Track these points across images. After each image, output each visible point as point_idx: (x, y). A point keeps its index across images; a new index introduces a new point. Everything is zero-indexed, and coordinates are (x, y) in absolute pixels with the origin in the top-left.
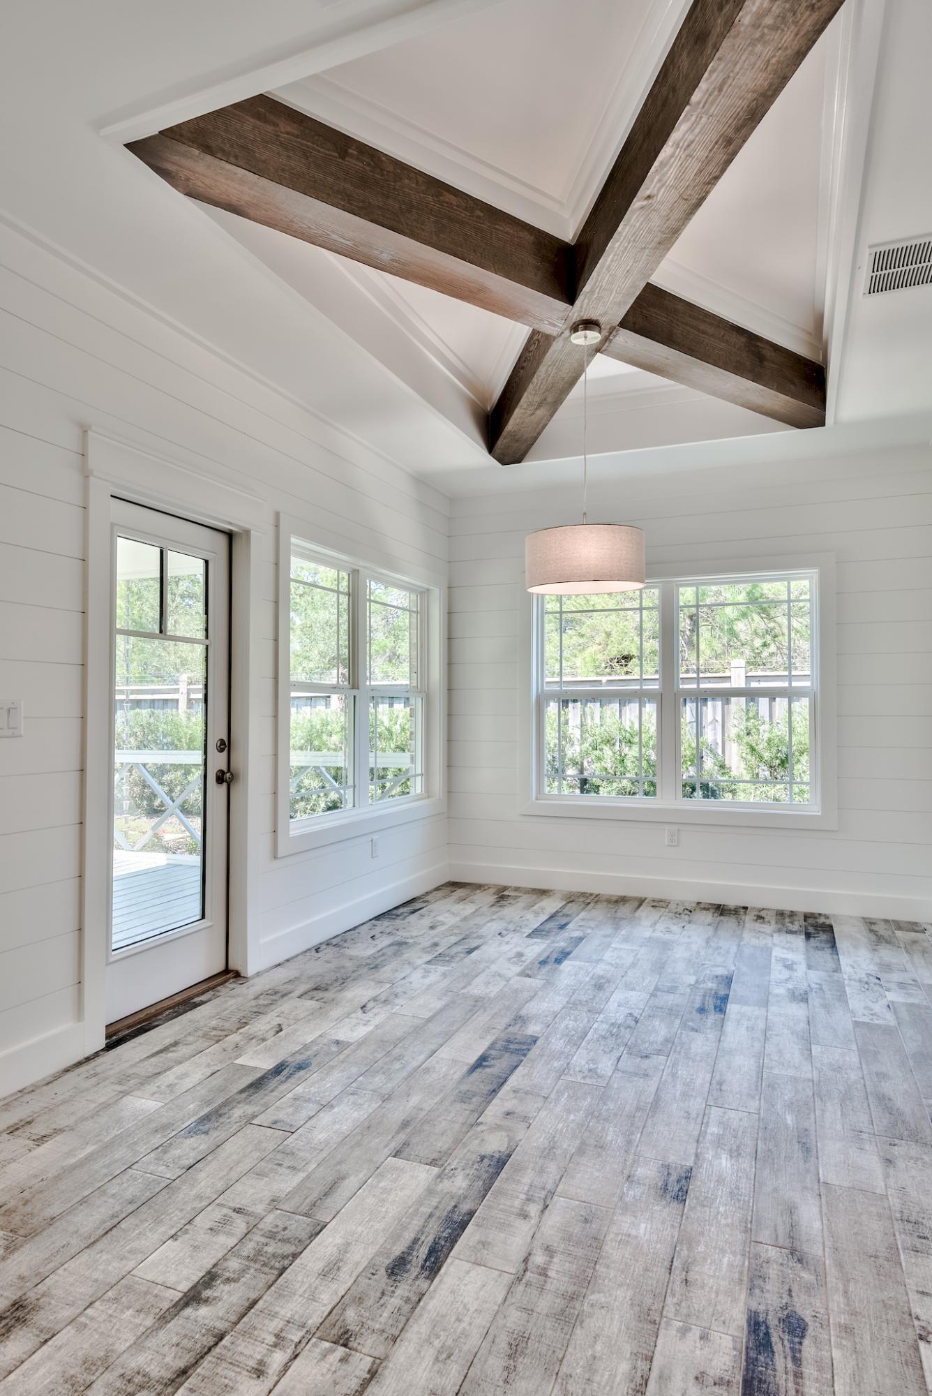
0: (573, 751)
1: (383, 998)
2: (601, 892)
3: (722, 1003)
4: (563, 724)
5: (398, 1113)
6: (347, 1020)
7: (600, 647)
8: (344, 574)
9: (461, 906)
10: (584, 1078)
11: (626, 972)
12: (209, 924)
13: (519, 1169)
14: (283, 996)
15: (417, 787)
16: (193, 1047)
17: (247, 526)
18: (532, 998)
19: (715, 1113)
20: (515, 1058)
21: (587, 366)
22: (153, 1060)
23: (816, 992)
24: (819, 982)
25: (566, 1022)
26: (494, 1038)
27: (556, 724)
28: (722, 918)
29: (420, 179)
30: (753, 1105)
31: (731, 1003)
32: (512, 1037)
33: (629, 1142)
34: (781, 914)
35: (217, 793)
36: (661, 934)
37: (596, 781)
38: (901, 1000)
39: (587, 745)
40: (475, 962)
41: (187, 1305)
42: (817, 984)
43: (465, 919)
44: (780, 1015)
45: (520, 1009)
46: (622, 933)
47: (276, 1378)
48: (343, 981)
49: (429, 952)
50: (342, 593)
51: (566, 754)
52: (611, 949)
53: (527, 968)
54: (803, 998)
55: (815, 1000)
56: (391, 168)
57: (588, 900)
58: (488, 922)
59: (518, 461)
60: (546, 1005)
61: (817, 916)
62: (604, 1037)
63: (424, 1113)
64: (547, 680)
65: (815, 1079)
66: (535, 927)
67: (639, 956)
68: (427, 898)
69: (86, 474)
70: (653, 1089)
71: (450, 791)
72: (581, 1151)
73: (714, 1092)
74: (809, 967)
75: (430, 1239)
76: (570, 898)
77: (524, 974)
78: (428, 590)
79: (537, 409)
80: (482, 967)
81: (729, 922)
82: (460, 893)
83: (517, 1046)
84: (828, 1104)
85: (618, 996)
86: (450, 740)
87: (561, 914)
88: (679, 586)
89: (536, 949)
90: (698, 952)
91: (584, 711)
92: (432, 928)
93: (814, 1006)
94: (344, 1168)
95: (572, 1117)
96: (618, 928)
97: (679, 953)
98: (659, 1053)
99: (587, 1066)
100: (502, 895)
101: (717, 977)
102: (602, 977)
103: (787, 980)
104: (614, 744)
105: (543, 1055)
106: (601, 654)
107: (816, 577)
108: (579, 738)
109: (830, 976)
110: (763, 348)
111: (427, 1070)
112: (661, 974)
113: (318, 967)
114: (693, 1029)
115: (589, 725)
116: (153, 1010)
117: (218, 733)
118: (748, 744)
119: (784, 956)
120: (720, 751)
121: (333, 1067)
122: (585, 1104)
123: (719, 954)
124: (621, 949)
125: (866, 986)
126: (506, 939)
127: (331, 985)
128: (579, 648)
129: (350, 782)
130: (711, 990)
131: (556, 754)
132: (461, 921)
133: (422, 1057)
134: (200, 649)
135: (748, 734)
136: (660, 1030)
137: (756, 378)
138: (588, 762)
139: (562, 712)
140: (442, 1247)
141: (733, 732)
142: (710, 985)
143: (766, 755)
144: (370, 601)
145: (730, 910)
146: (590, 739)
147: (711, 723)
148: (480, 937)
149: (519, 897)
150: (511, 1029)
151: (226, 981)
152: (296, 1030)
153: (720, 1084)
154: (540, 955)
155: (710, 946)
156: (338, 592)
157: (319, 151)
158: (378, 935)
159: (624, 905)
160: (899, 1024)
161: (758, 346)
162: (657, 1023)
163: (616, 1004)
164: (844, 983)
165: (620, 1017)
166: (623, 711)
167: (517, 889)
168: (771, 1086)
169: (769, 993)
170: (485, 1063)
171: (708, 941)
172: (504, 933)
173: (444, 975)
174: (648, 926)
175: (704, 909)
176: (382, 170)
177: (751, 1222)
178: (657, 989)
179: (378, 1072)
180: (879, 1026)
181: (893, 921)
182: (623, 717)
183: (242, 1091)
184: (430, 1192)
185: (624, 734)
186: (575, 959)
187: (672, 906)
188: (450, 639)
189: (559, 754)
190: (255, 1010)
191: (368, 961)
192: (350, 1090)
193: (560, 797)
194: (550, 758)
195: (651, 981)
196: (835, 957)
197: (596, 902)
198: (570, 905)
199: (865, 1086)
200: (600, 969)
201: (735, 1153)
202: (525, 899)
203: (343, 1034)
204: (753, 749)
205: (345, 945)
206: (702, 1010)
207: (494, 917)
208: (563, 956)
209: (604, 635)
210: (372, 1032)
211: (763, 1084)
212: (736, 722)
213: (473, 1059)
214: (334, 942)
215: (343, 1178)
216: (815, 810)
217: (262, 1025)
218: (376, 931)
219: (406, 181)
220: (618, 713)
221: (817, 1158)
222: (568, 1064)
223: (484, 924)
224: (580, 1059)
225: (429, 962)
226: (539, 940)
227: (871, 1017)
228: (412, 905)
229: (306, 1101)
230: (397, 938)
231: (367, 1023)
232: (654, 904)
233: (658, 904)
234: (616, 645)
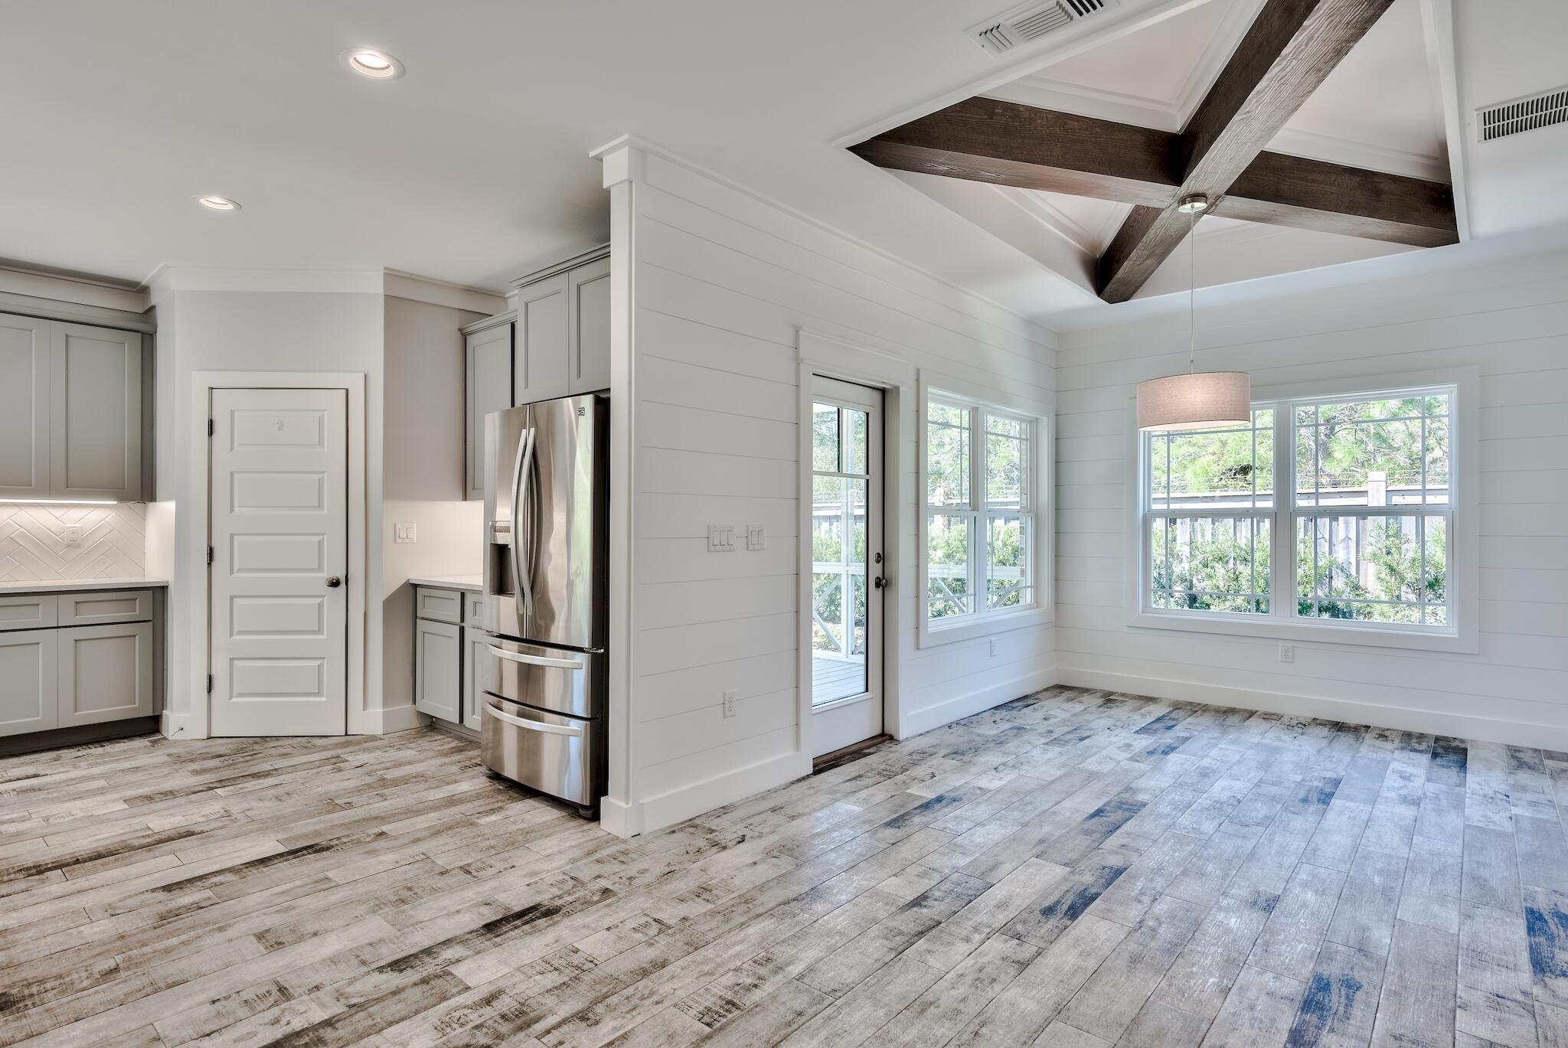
0: (1180, 568)
1: (1011, 764)
2: (1210, 703)
3: (1326, 798)
4: (1170, 541)
5: (1035, 835)
6: (984, 775)
7: (1214, 457)
8: (965, 413)
9: (1070, 705)
10: (1188, 832)
11: (1232, 767)
12: (872, 696)
13: (1134, 877)
14: (931, 755)
15: (1027, 597)
16: (873, 779)
17: (897, 384)
18: (1140, 777)
19: (1306, 868)
20: (1127, 814)
21: (1194, 225)
22: (847, 783)
23: (1430, 800)
24: (1437, 792)
25: (1173, 795)
26: (1108, 799)
27: (1163, 541)
28: (1340, 733)
29: (1050, 116)
30: (1344, 867)
31: (1336, 798)
32: (1124, 801)
33: (1226, 875)
34: (1407, 736)
35: (876, 594)
36: (1270, 741)
37: (1206, 598)
38: (1527, 814)
39: (1196, 562)
40: (1088, 748)
41: (914, 906)
42: (1433, 793)
43: (1075, 715)
44: (1386, 812)
45: (1131, 783)
46: (1230, 737)
47: (978, 945)
48: (977, 750)
49: (1045, 737)
50: (964, 428)
51: (1173, 572)
52: (1216, 749)
53: (1135, 755)
54: (1417, 803)
55: (1427, 806)
56: (1027, 115)
57: (1195, 709)
58: (1097, 719)
59: (1126, 300)
60: (1154, 782)
61: (1451, 739)
62: (1207, 809)
63: (1055, 838)
64: (1154, 496)
65: (1410, 859)
66: (1143, 725)
67: (1245, 756)
68: (1037, 697)
69: (798, 362)
70: (1251, 847)
71: (1057, 602)
72: (1185, 873)
73: (1308, 855)
74: (1429, 780)
75: (1069, 902)
76: (1177, 706)
77: (1132, 759)
78: (1037, 419)
79: (1145, 260)
80: (1093, 751)
81: (1347, 739)
82: (1067, 694)
83: (1128, 807)
84: (1419, 875)
85: (1222, 783)
86: (1057, 556)
87: (1168, 718)
88: (1294, 406)
89: (1144, 742)
90: (1308, 758)
91: (1193, 528)
92: (1045, 719)
93: (1425, 809)
94: (1000, 858)
95: (1177, 854)
96: (1226, 734)
97: (1288, 757)
98: (1258, 824)
99: (1191, 826)
100: (1109, 699)
101: (1325, 778)
102: (1208, 768)
103: (1400, 788)
104: (1227, 562)
105: (1152, 815)
106: (1215, 465)
107: (1455, 392)
108: (1188, 555)
109: (1450, 789)
110: (1380, 183)
111: (1054, 813)
112: (1266, 771)
113: (955, 738)
114: (1294, 813)
115: (1199, 543)
116: (838, 753)
117: (877, 547)
118: (1386, 564)
119: (1402, 769)
120: (1353, 571)
121: (980, 803)
122: (1189, 848)
123: (1330, 761)
124: (1228, 749)
125: (1490, 800)
126: (1115, 733)
127: (967, 751)
128: (1189, 458)
129: (971, 591)
130: (1317, 787)
131: (1163, 572)
132: (1072, 716)
133: (1050, 804)
134: (863, 482)
135: (1388, 553)
136: (1261, 810)
137: (1372, 213)
138: (1198, 579)
139: (1170, 529)
140: (1078, 907)
141: (1368, 551)
142: (1316, 783)
143: (1410, 576)
144: (987, 433)
145: (1350, 727)
146: (1200, 557)
147: (1343, 541)
148: (1091, 729)
149: (1126, 701)
150: (1122, 795)
151: (884, 741)
152: (946, 778)
153: (1315, 850)
154: (1147, 747)
155: (1322, 755)
156: (961, 428)
157: (974, 118)
158: (998, 721)
159: (1233, 715)
160: (1517, 832)
161: (1375, 181)
162: (1259, 805)
163: (1220, 789)
164: (1465, 795)
165: (1224, 797)
166: (1238, 528)
167: (1123, 695)
168: (1365, 858)
169: (1378, 795)
170: (1101, 814)
171: (1320, 751)
172: (1112, 728)
173: (1061, 754)
174: (1255, 733)
175: (1320, 724)
176: (1020, 118)
177: (1327, 931)
178: (1261, 781)
179: (1016, 809)
180: (1494, 831)
181: (1544, 751)
182: (1238, 535)
183: (915, 809)
184: (1065, 879)
185: (1238, 551)
186: (1182, 752)
187: (1285, 720)
188: (1058, 463)
189: (1166, 571)
190: (911, 762)
191: (994, 738)
192: (995, 817)
193: (1167, 610)
194: (1155, 574)
195: (1256, 775)
196: (1463, 775)
197: (1204, 711)
198: (1177, 711)
199: (1462, 868)
200: (1206, 762)
201: (1321, 892)
202: (1131, 704)
203: (983, 783)
204: (1392, 569)
205: (972, 725)
206: (1305, 800)
207: (1102, 715)
208: (1170, 749)
209: (1219, 444)
210: (1005, 785)
211: (1356, 853)
212: (1372, 540)
213: (1092, 811)
214: (962, 722)
215: (1001, 864)
216: (1453, 632)
217: (920, 771)
218: (997, 717)
219: (1039, 121)
220: (1232, 531)
221: (1398, 905)
222: (1174, 823)
223: (1093, 720)
224: (1185, 820)
225: (1047, 744)
226: (1146, 736)
227: (1487, 823)
228: (1025, 700)
229: (964, 819)
230: (1015, 724)
231: (1000, 779)
232: (1266, 717)
233: (1267, 717)
234: (1233, 456)
